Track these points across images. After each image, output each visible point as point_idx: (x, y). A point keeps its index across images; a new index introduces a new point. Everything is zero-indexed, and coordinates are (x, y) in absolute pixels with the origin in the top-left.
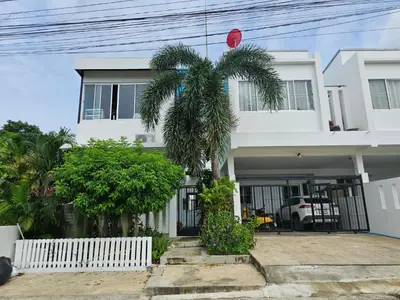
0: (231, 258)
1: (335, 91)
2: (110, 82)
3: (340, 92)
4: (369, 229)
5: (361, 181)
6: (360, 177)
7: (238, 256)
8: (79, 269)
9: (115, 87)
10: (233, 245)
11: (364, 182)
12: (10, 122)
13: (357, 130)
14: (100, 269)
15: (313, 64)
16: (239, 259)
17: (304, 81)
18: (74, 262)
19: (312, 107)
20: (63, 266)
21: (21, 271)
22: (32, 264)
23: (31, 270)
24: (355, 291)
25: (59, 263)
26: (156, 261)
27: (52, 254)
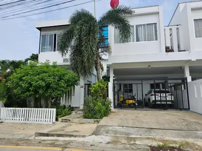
0: (92, 120)
1: (174, 28)
2: (53, 33)
3: (177, 29)
4: (189, 109)
5: (187, 81)
6: (186, 78)
7: (96, 120)
8: (25, 122)
9: (55, 35)
10: (95, 114)
11: (188, 81)
12: (33, 54)
13: (185, 51)
14: (32, 122)
15: (158, 13)
16: (96, 121)
17: (152, 24)
18: (23, 119)
19: (156, 39)
20: (19, 120)
21: (3, 121)
22: (7, 118)
23: (6, 121)
24: (132, 142)
25: (17, 118)
26: (57, 120)
27: (14, 114)
